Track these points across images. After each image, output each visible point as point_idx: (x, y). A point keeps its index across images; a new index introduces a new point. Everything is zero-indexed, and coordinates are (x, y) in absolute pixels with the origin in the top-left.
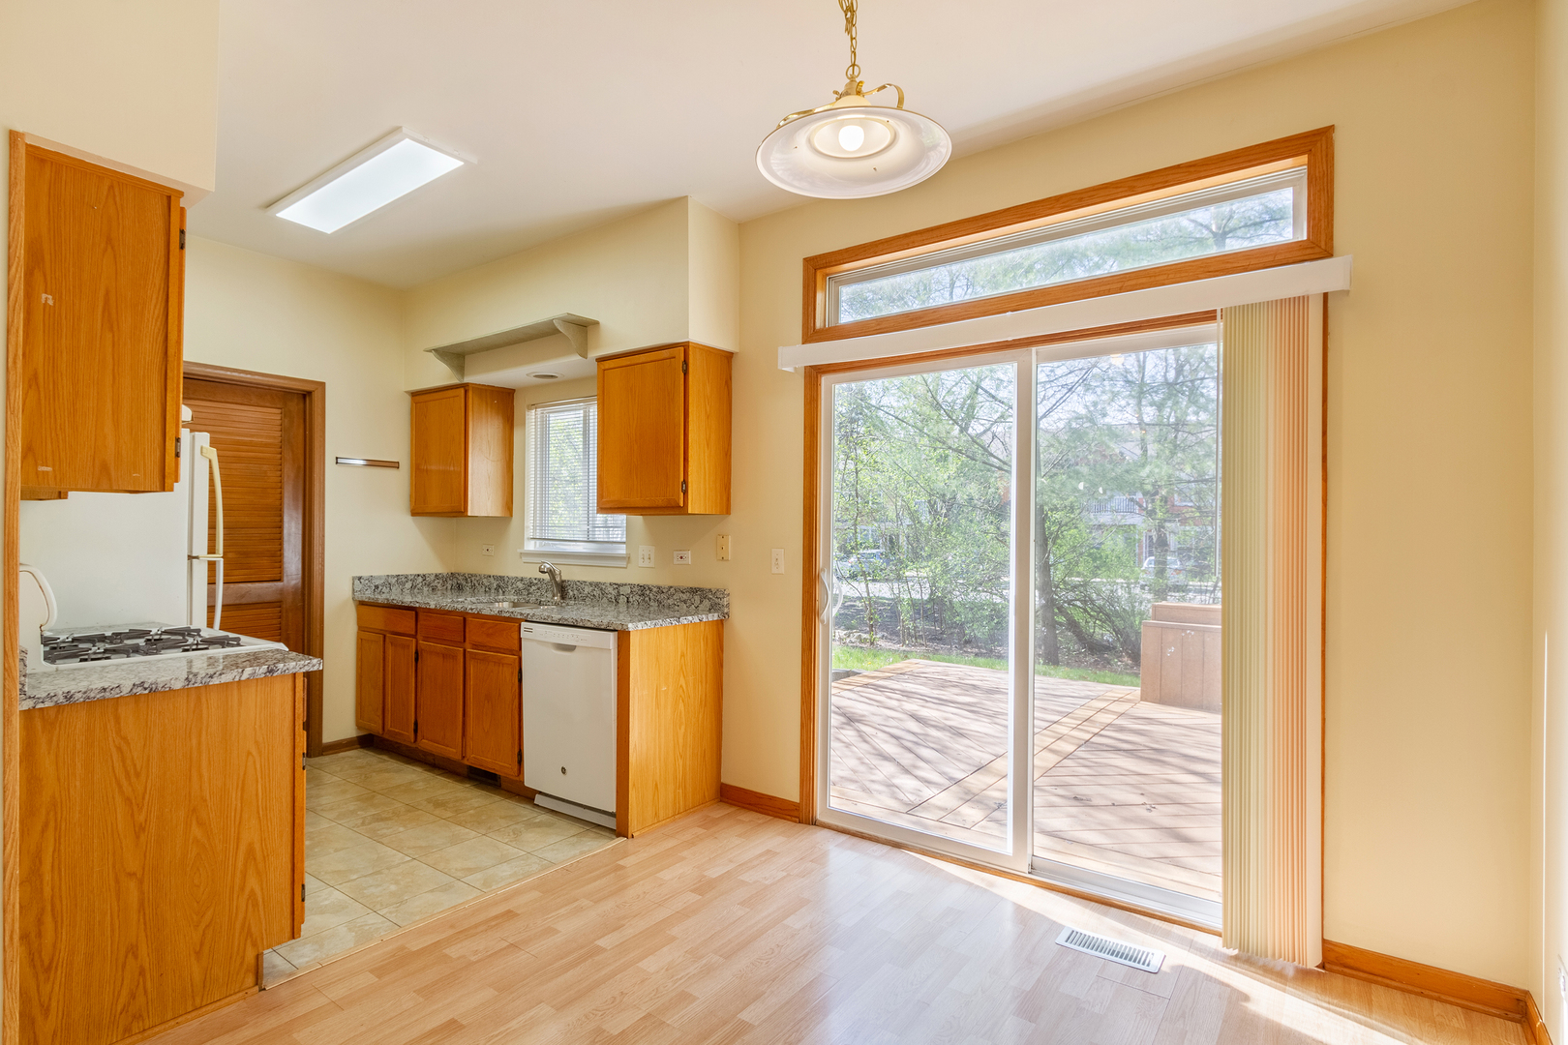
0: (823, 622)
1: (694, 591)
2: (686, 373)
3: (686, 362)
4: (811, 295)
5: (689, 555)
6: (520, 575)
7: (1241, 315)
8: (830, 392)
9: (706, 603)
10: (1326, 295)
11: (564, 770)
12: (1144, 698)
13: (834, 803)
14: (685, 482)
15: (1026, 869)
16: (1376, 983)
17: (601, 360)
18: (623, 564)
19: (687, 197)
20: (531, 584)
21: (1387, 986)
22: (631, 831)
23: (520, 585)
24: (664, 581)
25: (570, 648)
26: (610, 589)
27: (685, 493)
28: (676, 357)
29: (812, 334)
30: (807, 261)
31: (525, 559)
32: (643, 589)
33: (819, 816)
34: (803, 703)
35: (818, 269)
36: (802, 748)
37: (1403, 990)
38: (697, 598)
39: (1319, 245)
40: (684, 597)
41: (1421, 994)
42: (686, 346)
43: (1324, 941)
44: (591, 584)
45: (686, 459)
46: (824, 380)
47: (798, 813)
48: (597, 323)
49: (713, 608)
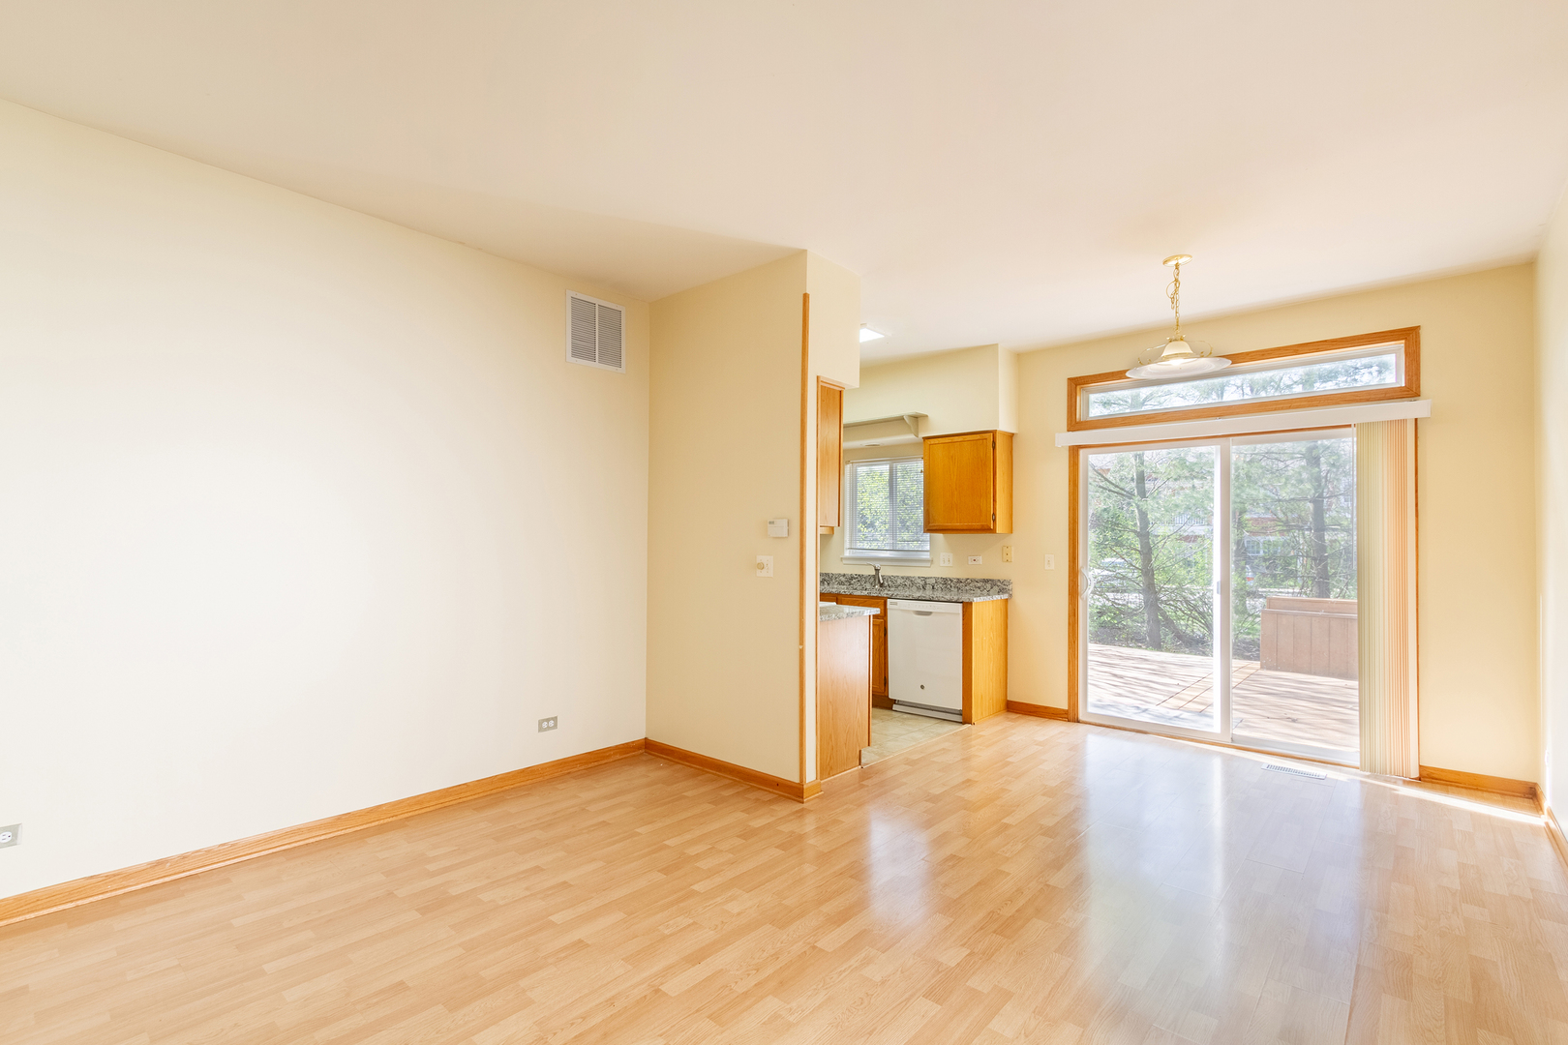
0: (1082, 599)
1: (986, 581)
2: (994, 448)
3: (994, 443)
4: (1073, 400)
5: (980, 559)
6: (842, 573)
7: (1365, 429)
8: (1087, 460)
9: (996, 588)
10: (1416, 420)
11: (922, 687)
12: (1262, 667)
13: (1091, 709)
14: (994, 514)
15: (1230, 740)
16: (1451, 785)
17: (925, 438)
18: (928, 564)
19: (997, 344)
20: (852, 578)
21: (1457, 787)
22: (973, 721)
23: (843, 579)
24: (962, 576)
25: (929, 613)
26: (919, 581)
27: (994, 520)
28: (986, 439)
29: (1075, 424)
30: (1070, 380)
31: (844, 562)
32: (945, 580)
33: (1081, 718)
34: (1069, 648)
35: (1076, 384)
36: (1069, 676)
37: (1466, 788)
38: (989, 586)
39: (1411, 391)
40: (979, 585)
41: (1477, 789)
42: (994, 432)
43: (1420, 766)
44: (903, 578)
45: (994, 501)
46: (1082, 452)
47: (1069, 716)
48: (927, 416)
49: (1001, 591)
